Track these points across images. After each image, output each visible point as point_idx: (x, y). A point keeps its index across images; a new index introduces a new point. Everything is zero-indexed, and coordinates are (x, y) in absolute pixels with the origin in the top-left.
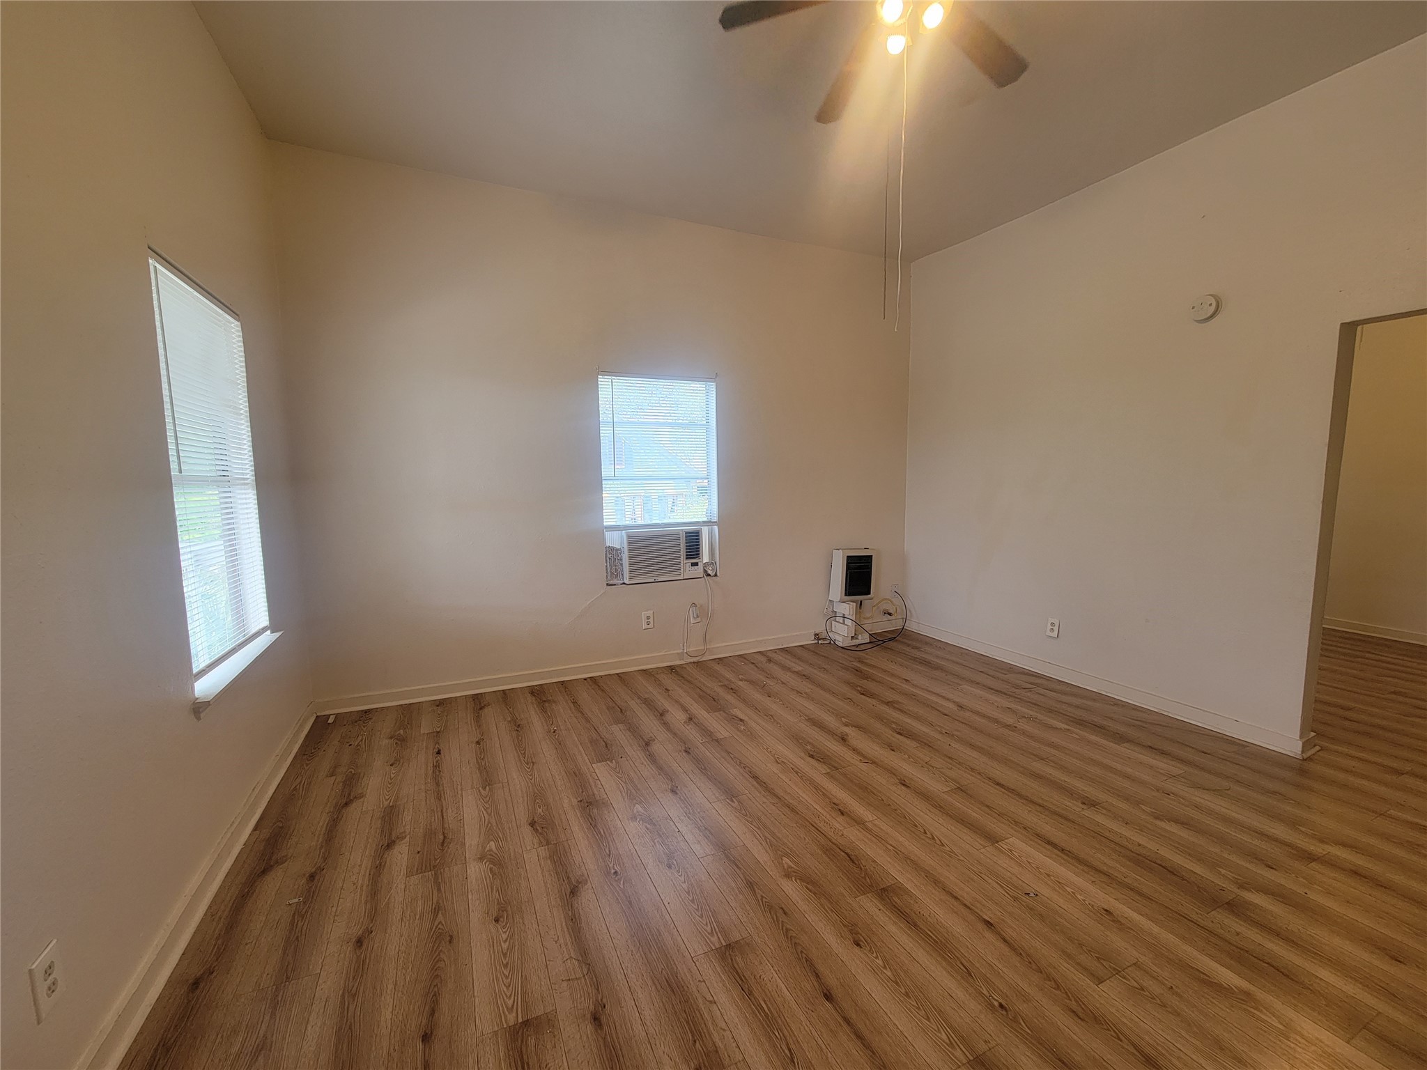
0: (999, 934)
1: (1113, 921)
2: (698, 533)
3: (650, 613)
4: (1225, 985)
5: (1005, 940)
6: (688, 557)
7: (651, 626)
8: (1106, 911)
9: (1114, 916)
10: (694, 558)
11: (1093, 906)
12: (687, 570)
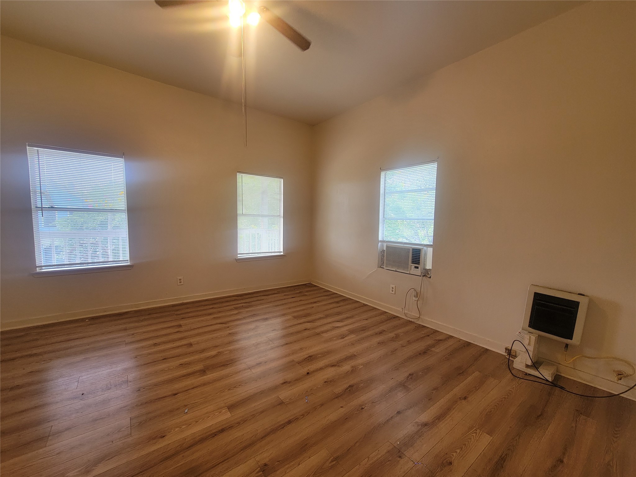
0: (169, 396)
1: (156, 436)
2: (420, 250)
3: (394, 286)
4: (98, 465)
5: (166, 397)
6: (413, 262)
7: (394, 293)
8: (164, 436)
9: (160, 438)
10: (416, 264)
11: (169, 432)
12: (412, 270)
